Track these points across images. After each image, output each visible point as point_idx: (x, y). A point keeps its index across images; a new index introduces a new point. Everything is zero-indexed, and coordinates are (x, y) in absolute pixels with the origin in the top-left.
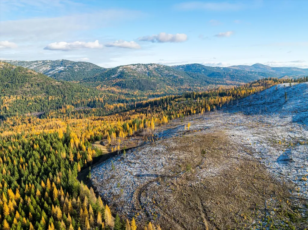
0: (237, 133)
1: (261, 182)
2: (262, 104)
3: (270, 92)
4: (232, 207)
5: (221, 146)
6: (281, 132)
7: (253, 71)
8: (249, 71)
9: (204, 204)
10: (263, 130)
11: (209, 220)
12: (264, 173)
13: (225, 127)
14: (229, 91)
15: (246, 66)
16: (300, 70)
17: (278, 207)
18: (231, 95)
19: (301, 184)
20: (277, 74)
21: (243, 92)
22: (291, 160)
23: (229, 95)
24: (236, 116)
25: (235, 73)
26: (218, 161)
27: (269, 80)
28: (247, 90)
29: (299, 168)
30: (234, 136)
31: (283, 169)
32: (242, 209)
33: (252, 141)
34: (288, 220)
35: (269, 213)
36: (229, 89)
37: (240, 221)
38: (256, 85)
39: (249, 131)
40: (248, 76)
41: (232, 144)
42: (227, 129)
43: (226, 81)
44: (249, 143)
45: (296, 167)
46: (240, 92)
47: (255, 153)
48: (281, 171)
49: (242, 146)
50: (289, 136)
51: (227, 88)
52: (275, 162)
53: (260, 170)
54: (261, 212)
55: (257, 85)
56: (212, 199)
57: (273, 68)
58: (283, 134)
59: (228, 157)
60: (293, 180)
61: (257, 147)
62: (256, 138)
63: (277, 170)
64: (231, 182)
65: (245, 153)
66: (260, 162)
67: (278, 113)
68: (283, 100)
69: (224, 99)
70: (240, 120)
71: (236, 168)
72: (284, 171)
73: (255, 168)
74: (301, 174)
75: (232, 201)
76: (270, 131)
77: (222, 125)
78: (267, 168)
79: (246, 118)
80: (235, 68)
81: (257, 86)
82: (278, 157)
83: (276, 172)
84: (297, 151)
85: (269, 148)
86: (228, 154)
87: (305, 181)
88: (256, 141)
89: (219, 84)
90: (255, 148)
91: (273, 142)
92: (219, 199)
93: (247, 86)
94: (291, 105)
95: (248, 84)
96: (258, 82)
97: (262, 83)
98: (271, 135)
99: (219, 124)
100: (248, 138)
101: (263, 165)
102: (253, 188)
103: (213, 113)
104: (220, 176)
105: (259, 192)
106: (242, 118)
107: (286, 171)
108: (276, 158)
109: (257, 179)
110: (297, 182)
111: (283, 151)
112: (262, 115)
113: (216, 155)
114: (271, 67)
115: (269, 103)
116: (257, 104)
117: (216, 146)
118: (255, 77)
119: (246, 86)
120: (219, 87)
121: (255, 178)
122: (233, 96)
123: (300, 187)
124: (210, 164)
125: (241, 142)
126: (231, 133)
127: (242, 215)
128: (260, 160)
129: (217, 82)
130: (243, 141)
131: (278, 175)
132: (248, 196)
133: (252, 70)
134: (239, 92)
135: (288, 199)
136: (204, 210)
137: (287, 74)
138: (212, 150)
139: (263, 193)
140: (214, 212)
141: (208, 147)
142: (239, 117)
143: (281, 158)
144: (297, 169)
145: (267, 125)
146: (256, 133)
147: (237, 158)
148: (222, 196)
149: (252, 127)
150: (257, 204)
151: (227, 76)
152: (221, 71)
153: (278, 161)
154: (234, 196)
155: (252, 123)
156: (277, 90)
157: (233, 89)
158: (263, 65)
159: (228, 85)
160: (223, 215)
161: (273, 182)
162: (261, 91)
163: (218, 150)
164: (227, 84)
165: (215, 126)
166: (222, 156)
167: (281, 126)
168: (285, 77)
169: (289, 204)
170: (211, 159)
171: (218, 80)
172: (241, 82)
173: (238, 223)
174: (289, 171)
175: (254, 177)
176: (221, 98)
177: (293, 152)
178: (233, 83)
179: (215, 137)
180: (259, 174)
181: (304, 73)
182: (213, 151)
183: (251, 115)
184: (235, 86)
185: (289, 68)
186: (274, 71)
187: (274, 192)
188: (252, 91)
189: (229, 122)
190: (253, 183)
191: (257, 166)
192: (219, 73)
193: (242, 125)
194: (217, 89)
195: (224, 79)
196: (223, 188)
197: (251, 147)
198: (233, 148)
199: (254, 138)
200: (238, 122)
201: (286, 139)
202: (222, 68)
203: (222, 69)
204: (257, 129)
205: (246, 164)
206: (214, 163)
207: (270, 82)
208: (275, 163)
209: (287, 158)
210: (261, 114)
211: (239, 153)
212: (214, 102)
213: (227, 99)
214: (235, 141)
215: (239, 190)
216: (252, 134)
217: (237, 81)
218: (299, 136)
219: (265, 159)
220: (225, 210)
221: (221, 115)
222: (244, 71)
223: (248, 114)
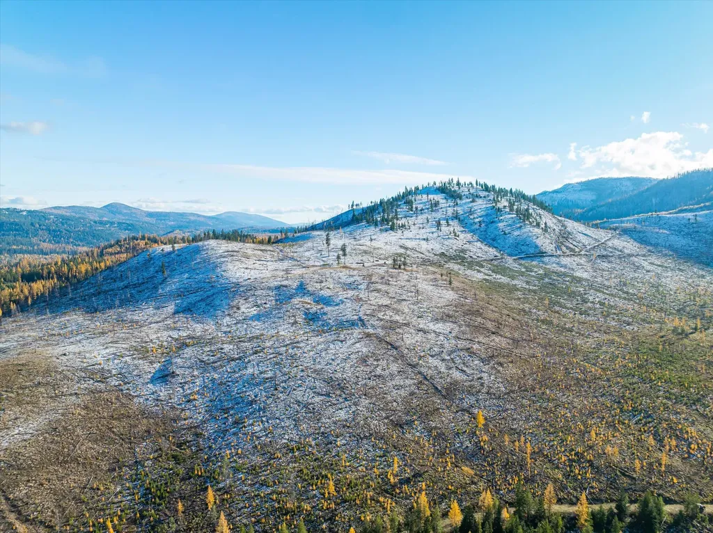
0: (72, 348)
1: (125, 422)
2: (122, 289)
3: (138, 263)
4: (74, 480)
5: (39, 379)
6: (156, 332)
7: (105, 219)
8: (97, 219)
9: (11, 496)
10: (124, 335)
11: (27, 520)
12: (130, 406)
13: (43, 343)
14: (47, 268)
15: (88, 209)
16: (202, 219)
17: (156, 451)
18: (55, 276)
19: (190, 407)
20: (158, 227)
21: (83, 268)
22: (173, 375)
23: (49, 276)
24: (67, 318)
25: (63, 224)
26: (35, 409)
27: (141, 239)
28: (91, 264)
29: (185, 383)
30: (65, 355)
31: (161, 391)
32: (93, 476)
33: (104, 357)
34: (172, 464)
35: (143, 466)
36: (48, 264)
37: (93, 497)
38: (113, 252)
39: (96, 341)
40: (95, 232)
41: (63, 371)
42: (49, 345)
43: (39, 245)
44: (98, 363)
45: (181, 383)
46: (77, 268)
47: (111, 377)
48: (159, 396)
49: (84, 370)
50: (170, 336)
51: (45, 262)
52: (147, 383)
53: (123, 404)
54: (129, 468)
55: (116, 251)
56: (28, 481)
57: (150, 215)
58: (159, 335)
59: (57, 396)
60: (178, 405)
61: (114, 366)
62: (112, 350)
63: (152, 396)
64: (68, 438)
65: (92, 382)
66: (122, 390)
67: (151, 301)
68: (160, 276)
69: (38, 286)
70: (78, 324)
71: (74, 412)
72: (163, 394)
73: (112, 403)
74: (189, 392)
75: (73, 470)
76: (136, 333)
77: (36, 340)
78: (134, 397)
79: (90, 318)
80: (59, 212)
81: (116, 253)
82: (152, 374)
83: (150, 399)
84: (183, 358)
85: (136, 362)
86: (57, 392)
87: (195, 400)
88: (111, 357)
89: (20, 253)
90: (110, 368)
91: (142, 352)
92: (45, 476)
93: (93, 254)
94: (173, 284)
95: (96, 250)
96: (117, 243)
97: (126, 248)
98: (139, 340)
99: (30, 340)
100: (96, 353)
101: (127, 393)
102: (112, 435)
103: (10, 319)
104: (42, 434)
105: (123, 440)
106: (80, 319)
107: (166, 393)
108: (149, 377)
109: (118, 419)
110: (183, 406)
111: (159, 362)
112: (122, 308)
113: (29, 399)
114: (145, 212)
115: (135, 284)
116: (112, 290)
117: (26, 382)
118: (111, 234)
119: (90, 254)
120: (20, 260)
121: (115, 419)
122: (59, 278)
123: (188, 411)
124: (16, 419)
125: (82, 364)
126: (59, 350)
127: (95, 486)
128: (121, 387)
129: (15, 247)
130: (85, 360)
131: (154, 404)
132: (104, 452)
133: (103, 217)
134: (75, 269)
135: (171, 434)
136: (14, 506)
137: (180, 227)
138: (17, 392)
139: (130, 439)
140: (37, 501)
141: (7, 387)
142: (76, 318)
143: (157, 375)
144: (182, 385)
145: (132, 326)
146: (111, 342)
147: (76, 394)
148: (51, 468)
149: (102, 333)
150: (121, 460)
151: (40, 232)
152: (23, 220)
153: (152, 381)
154: (75, 460)
155: (102, 326)
156: (151, 258)
157: (59, 263)
158: (127, 207)
159: (47, 254)
160: (56, 500)
161: (146, 418)
162: (121, 264)
163: (33, 387)
164: (42, 252)
165: (19, 344)
166: (43, 397)
167: (157, 322)
168: (175, 232)
169: (173, 440)
170: (17, 409)
171: (16, 242)
172: (79, 245)
173: (89, 501)
174: (171, 392)
175: (113, 417)
176: (30, 286)
177: (174, 360)
178: (57, 250)
179: (23, 365)
180: (120, 411)
181: (210, 225)
182: (21, 392)
183: (99, 311)
184: (65, 256)
185: (182, 215)
186: (153, 221)
187: (148, 432)
188: (103, 265)
189: (54, 332)
190: (110, 429)
191: (116, 399)
192: (17, 224)
193: (82, 333)
194: (16, 265)
195: (34, 240)
196: (52, 453)
197: (103, 368)
198: (66, 377)
199: (108, 351)
200: (74, 328)
201: (165, 343)
202: (23, 211)
203: (24, 213)
204: (112, 335)
205: (96, 402)
206: (25, 416)
207: (142, 244)
208: (148, 386)
209: (166, 373)
210: (121, 306)
211: (79, 385)
212: (11, 295)
213: (43, 286)
214: (68, 364)
215: (84, 448)
216: (103, 346)
217: (69, 243)
218: (185, 335)
219: (129, 384)
220: (61, 490)
221: (32, 321)
222: (83, 218)
223: (92, 310)
